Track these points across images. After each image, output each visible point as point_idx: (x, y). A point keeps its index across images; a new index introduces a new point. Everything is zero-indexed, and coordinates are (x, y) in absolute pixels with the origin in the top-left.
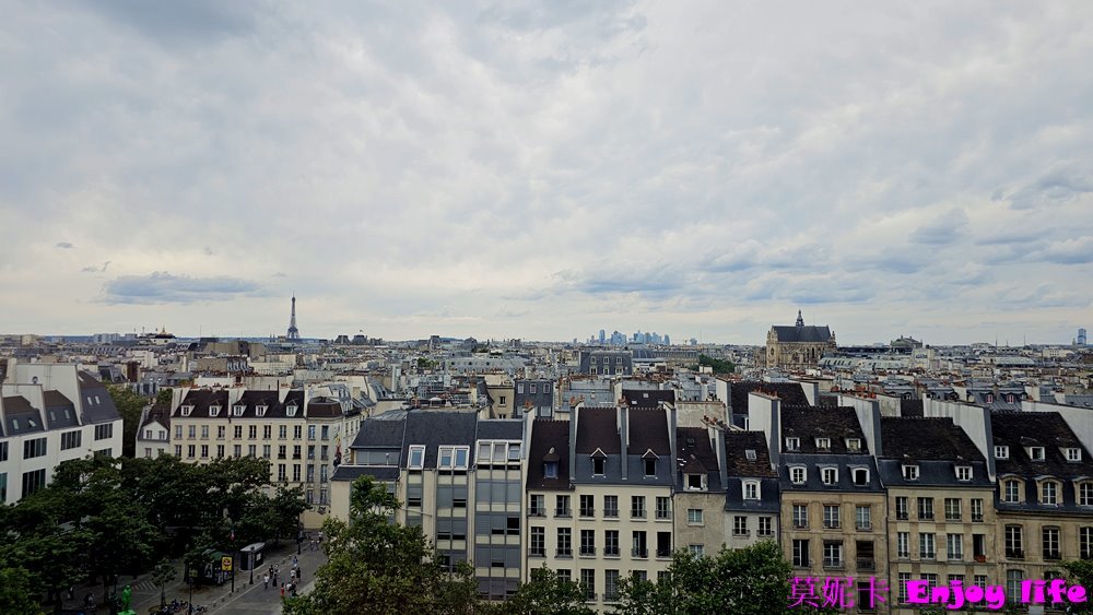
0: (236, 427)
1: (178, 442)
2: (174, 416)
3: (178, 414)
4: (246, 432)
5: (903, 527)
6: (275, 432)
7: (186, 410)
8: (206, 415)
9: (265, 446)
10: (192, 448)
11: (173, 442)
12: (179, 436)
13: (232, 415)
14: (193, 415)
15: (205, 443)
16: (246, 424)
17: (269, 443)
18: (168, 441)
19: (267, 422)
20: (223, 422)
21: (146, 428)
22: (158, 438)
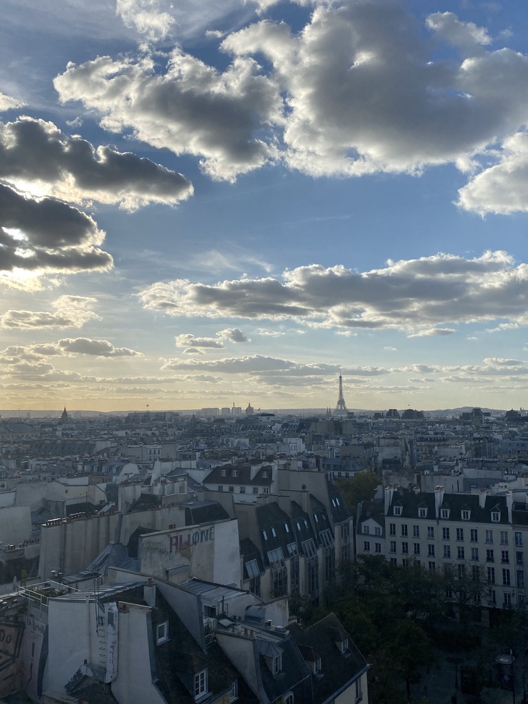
0: (444, 529)
1: (393, 539)
2: (388, 515)
3: (390, 514)
4: (453, 534)
6: (482, 536)
7: (398, 511)
8: (415, 516)
9: (473, 549)
10: (405, 545)
11: (389, 538)
12: (393, 532)
13: (440, 518)
14: (405, 515)
15: (417, 541)
16: (453, 526)
17: (476, 546)
18: (384, 536)
19: (474, 525)
20: (432, 523)
21: (364, 524)
22: (374, 534)
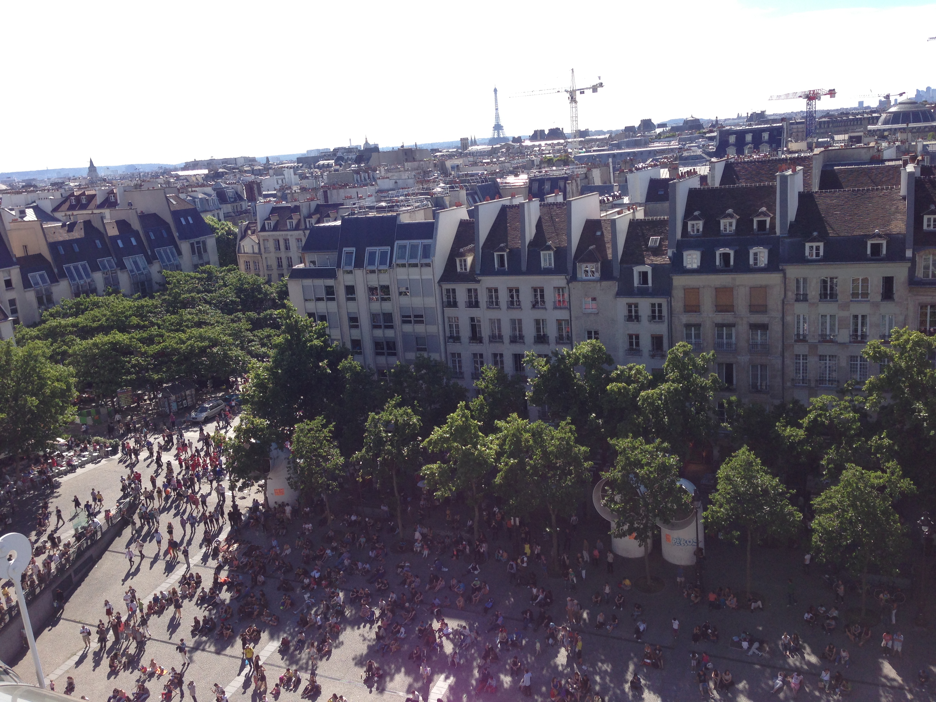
1: (268, 255)
2: (260, 231)
3: (263, 229)
5: (800, 308)
7: (270, 225)
8: (285, 229)
10: (280, 260)
11: (265, 255)
12: (267, 249)
13: (306, 228)
14: (276, 229)
15: (289, 255)
18: (260, 253)
20: (300, 234)
21: (242, 243)
22: (252, 251)
